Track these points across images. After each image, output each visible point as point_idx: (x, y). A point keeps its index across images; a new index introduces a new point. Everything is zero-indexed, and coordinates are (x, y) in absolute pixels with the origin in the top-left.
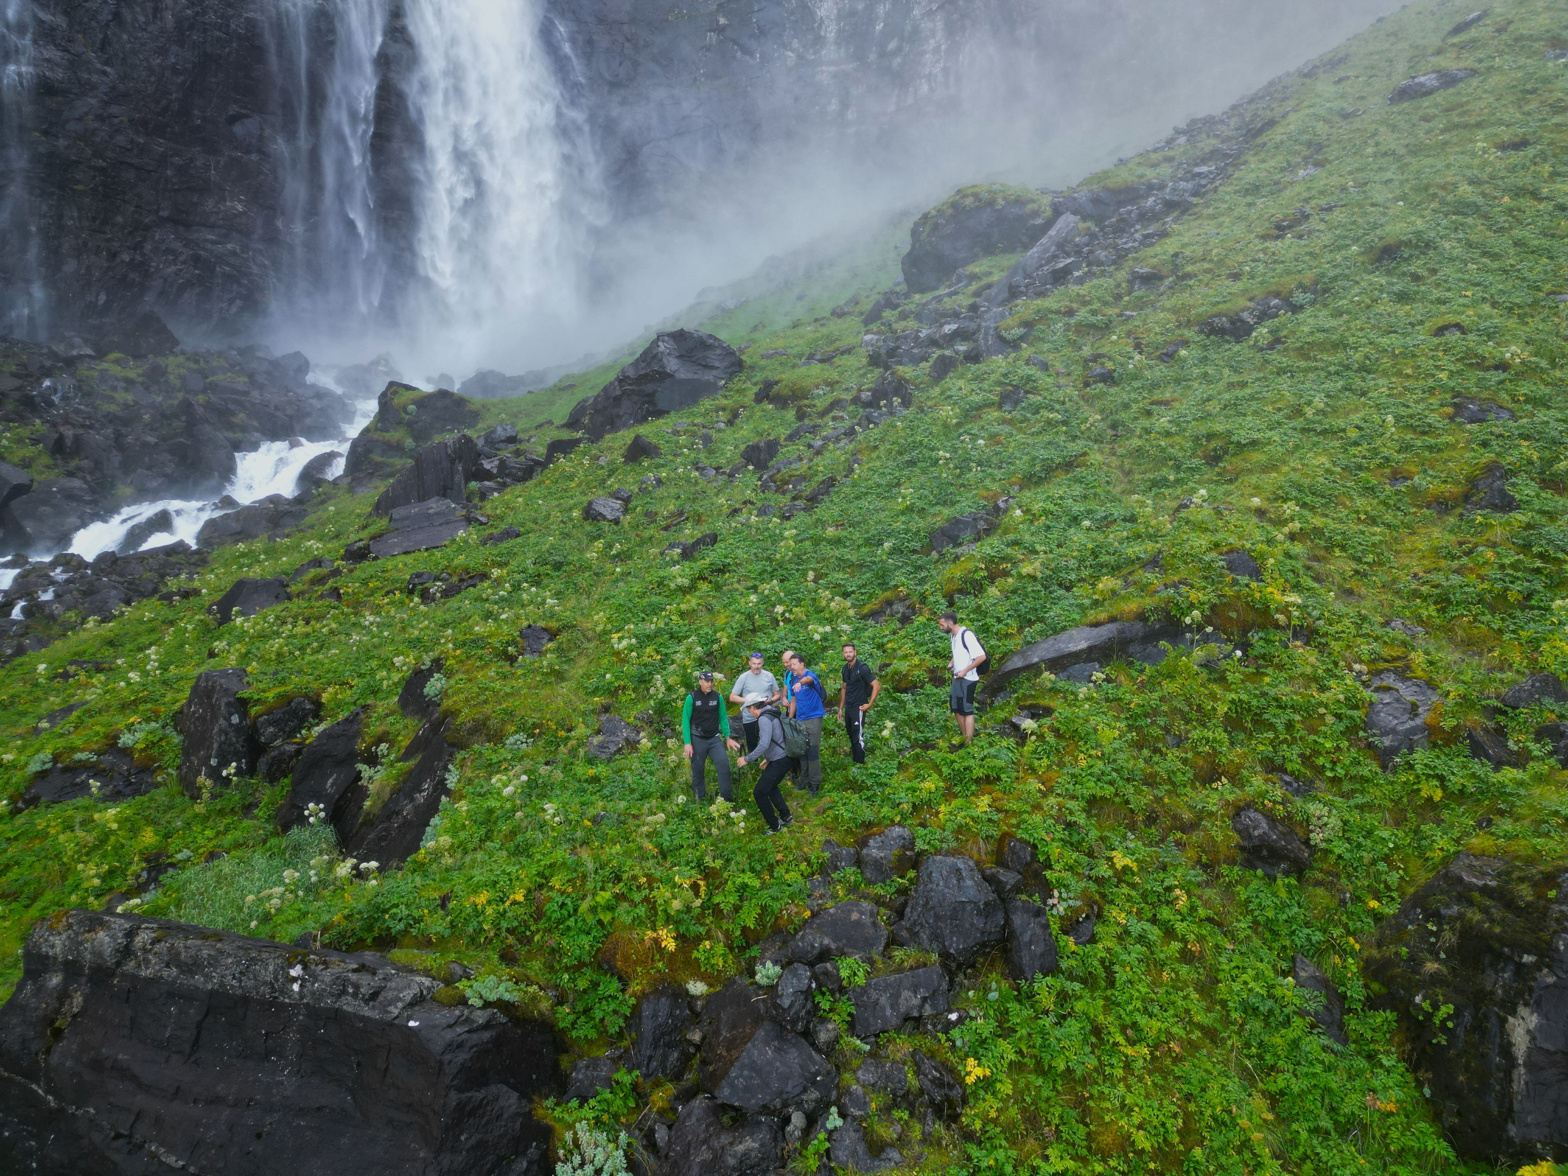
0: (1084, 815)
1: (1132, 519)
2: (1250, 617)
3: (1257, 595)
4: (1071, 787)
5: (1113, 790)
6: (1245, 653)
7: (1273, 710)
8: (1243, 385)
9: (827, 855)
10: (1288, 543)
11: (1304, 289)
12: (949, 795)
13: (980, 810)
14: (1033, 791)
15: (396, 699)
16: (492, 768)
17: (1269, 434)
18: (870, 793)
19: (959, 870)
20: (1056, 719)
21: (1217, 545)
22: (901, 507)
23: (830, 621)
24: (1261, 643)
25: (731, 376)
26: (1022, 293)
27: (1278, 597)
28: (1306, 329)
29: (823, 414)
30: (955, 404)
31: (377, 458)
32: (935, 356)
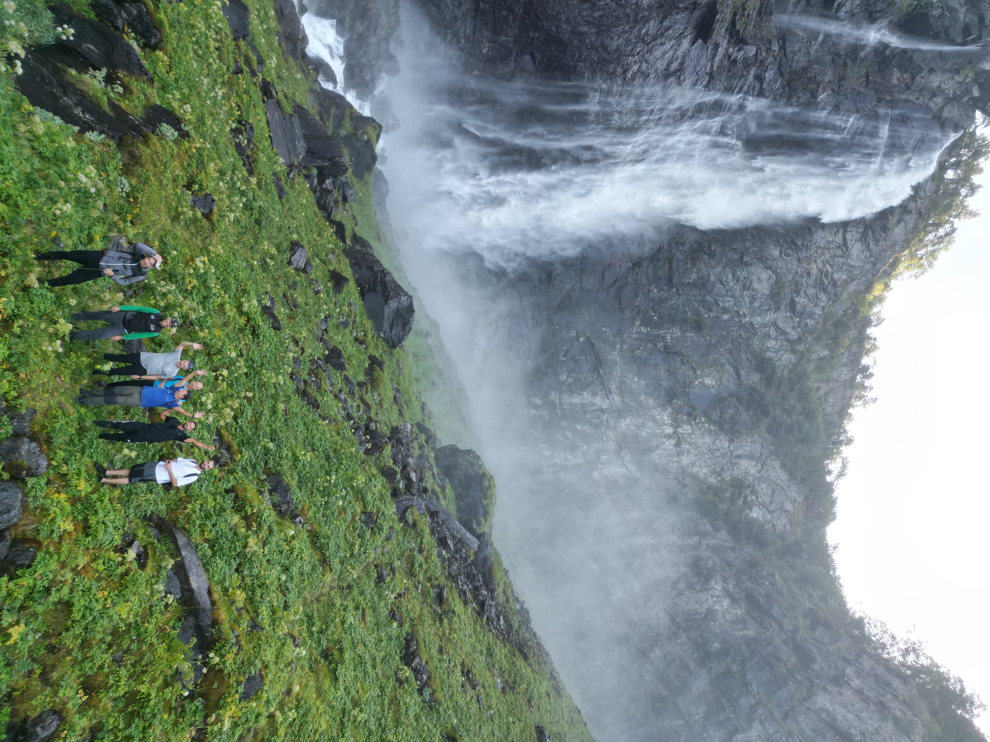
0: (56, 600)
1: (286, 607)
2: (213, 697)
3: (229, 700)
4: (81, 588)
5: (78, 618)
6: (187, 697)
7: (141, 724)
8: (374, 667)
9: (24, 411)
10: (267, 714)
11: (431, 695)
12: (74, 500)
13: (61, 524)
14: (77, 562)
15: (158, 103)
16: (101, 166)
17: (342, 688)
18: (76, 442)
19: (9, 511)
20: (137, 572)
21: (266, 667)
22: (298, 453)
23: (216, 407)
24: (194, 708)
25: (386, 340)
26: (433, 519)
27: (229, 713)
28: (408, 700)
29: (362, 399)
30: (366, 484)
31: (333, 110)
32: (397, 469)
